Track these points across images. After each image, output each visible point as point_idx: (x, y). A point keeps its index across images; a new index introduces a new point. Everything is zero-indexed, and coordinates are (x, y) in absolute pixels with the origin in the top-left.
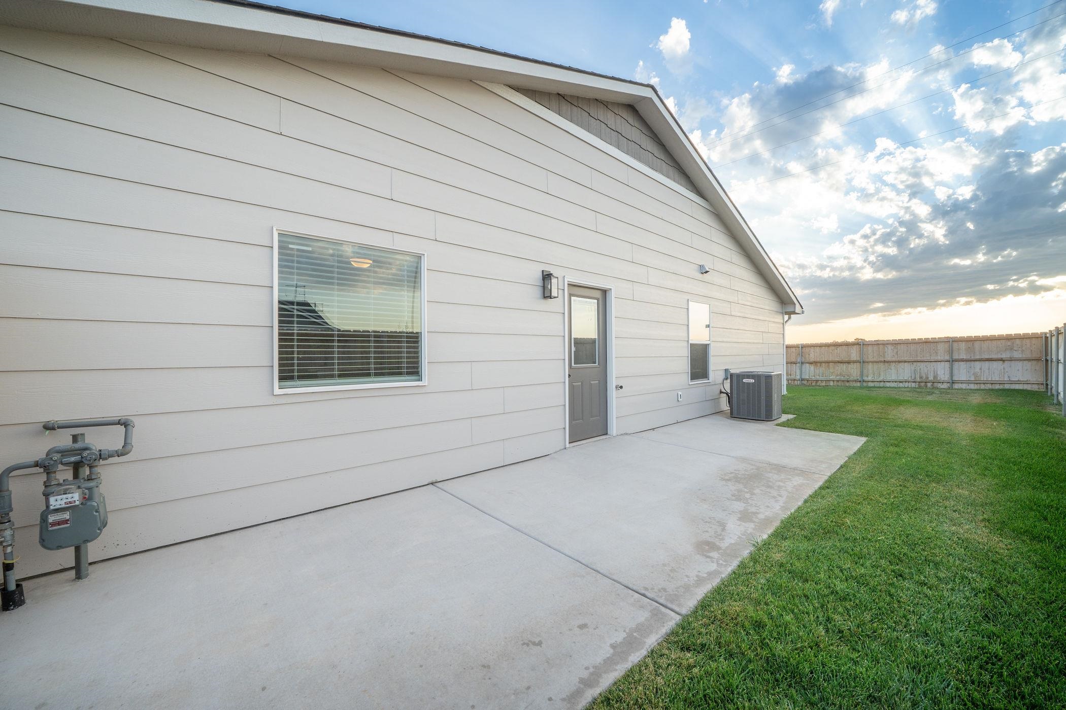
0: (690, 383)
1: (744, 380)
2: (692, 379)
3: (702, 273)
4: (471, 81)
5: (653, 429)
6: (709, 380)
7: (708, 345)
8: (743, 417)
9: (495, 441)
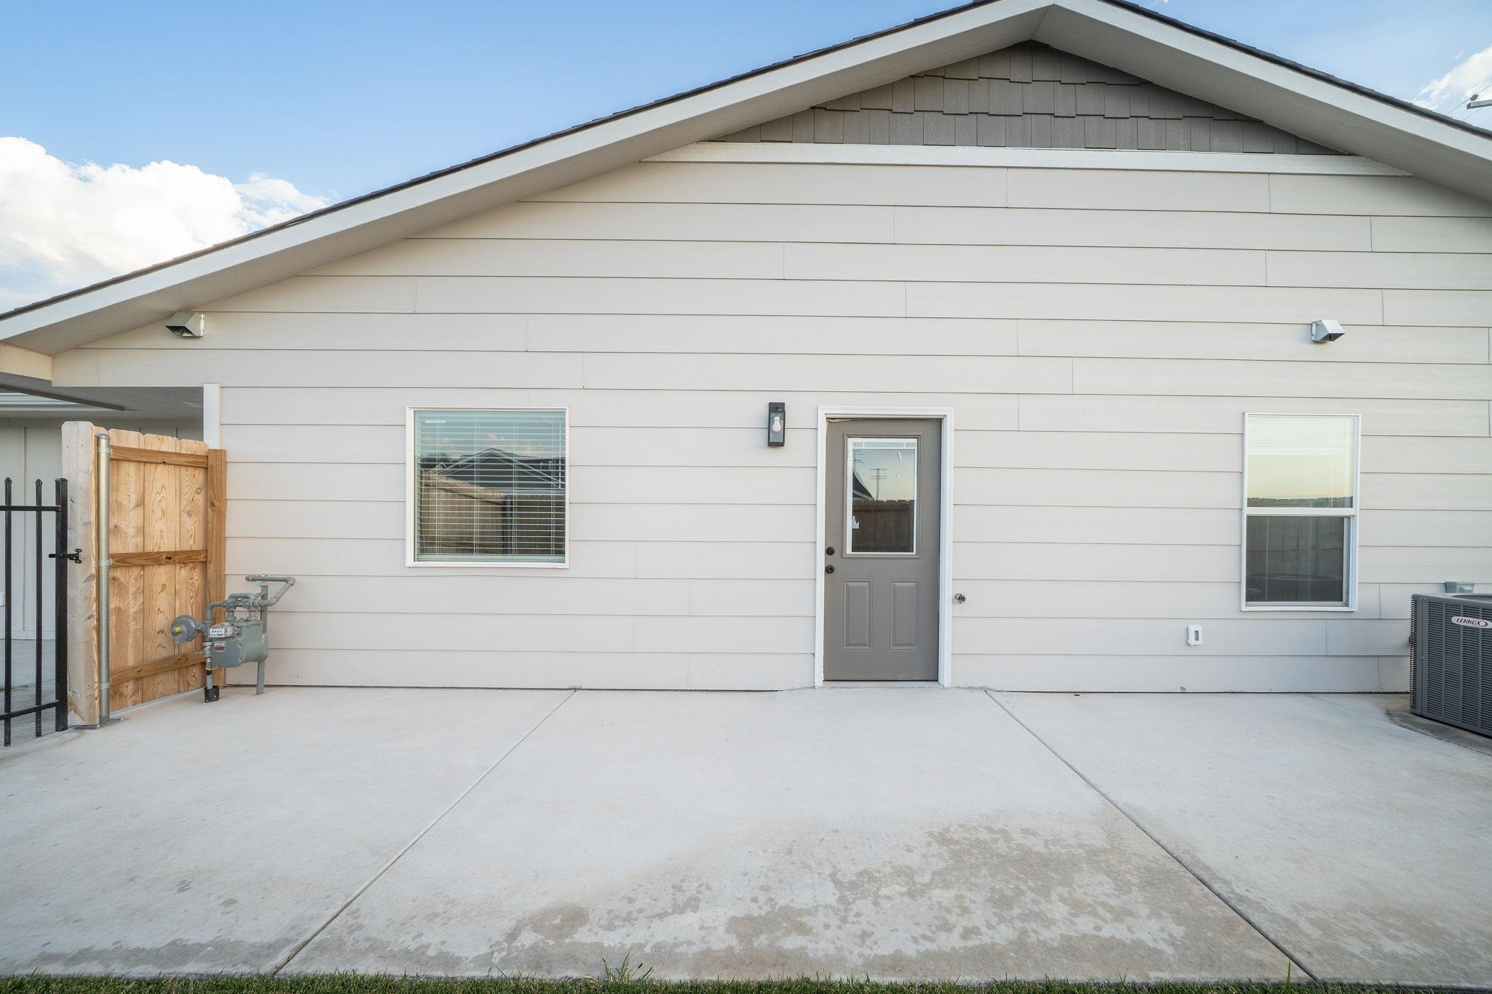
0: (1245, 608)
1: (1454, 619)
2: (1250, 598)
3: (1316, 342)
4: (640, 162)
5: (1077, 694)
6: (1347, 605)
7: (1349, 518)
8: (1452, 721)
9: (670, 652)
